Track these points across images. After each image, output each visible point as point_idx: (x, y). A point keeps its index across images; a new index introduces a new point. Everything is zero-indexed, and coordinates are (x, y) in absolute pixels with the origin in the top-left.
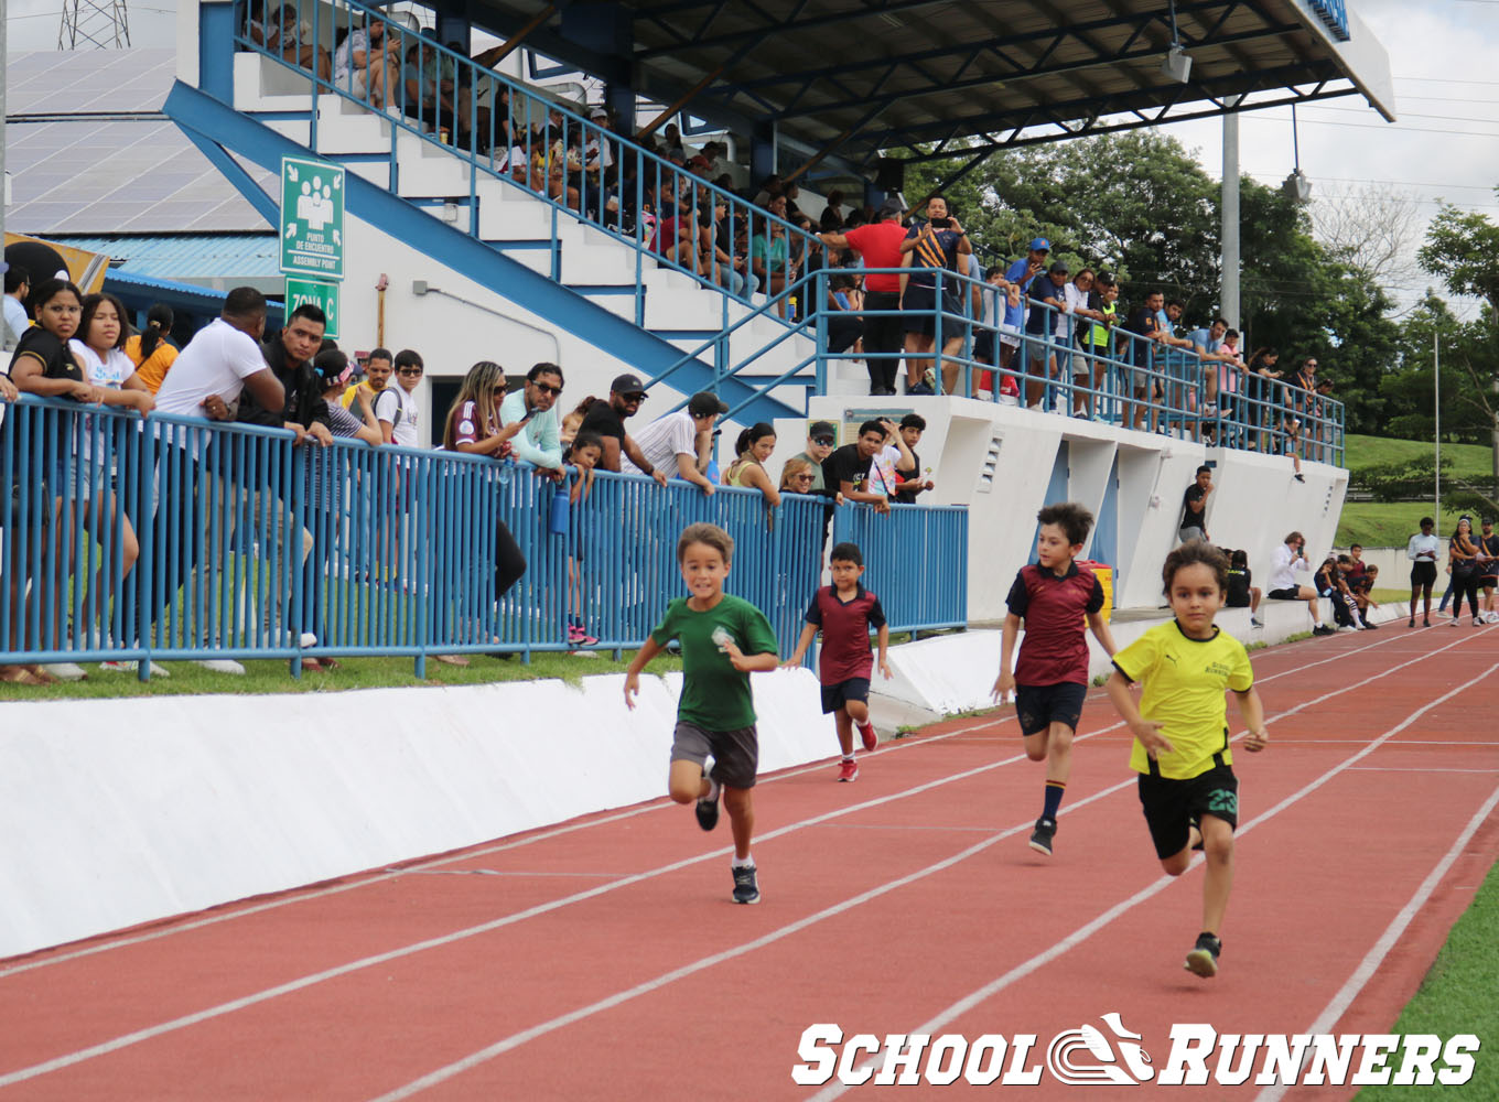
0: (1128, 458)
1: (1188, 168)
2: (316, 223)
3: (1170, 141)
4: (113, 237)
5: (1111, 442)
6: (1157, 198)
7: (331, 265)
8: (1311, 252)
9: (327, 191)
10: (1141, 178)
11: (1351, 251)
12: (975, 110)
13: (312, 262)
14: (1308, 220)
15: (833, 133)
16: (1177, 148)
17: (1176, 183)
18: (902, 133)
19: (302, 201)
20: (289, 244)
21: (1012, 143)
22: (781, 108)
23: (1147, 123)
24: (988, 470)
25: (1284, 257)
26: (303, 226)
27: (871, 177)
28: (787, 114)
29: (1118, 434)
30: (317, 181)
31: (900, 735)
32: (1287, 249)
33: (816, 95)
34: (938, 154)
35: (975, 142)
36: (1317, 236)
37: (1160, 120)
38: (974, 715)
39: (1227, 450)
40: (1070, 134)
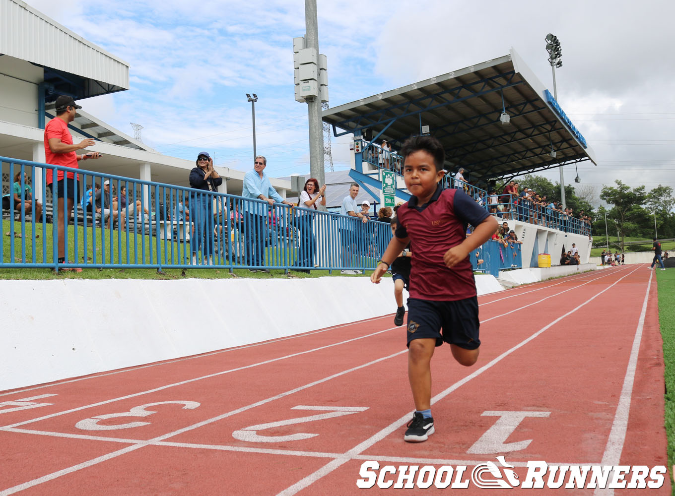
0: (550, 234)
1: (549, 184)
2: (389, 184)
3: (545, 178)
4: (336, 207)
5: (546, 231)
6: (543, 190)
7: (393, 192)
8: (576, 199)
9: (391, 177)
10: (539, 186)
11: (583, 198)
12: (510, 169)
13: (389, 192)
14: (574, 192)
15: (480, 176)
16: (546, 180)
17: (546, 186)
18: (495, 175)
19: (386, 179)
20: (384, 188)
21: (517, 175)
22: (470, 170)
23: (545, 169)
24: (523, 236)
25: (570, 201)
26: (386, 184)
27: (489, 184)
28: (471, 172)
29: (548, 229)
30: (389, 175)
31: (513, 288)
32: (570, 198)
33: (477, 168)
34: (502, 178)
35: (511, 175)
36: (576, 196)
37: (548, 168)
38: (527, 284)
39: (569, 233)
40: (530, 172)
